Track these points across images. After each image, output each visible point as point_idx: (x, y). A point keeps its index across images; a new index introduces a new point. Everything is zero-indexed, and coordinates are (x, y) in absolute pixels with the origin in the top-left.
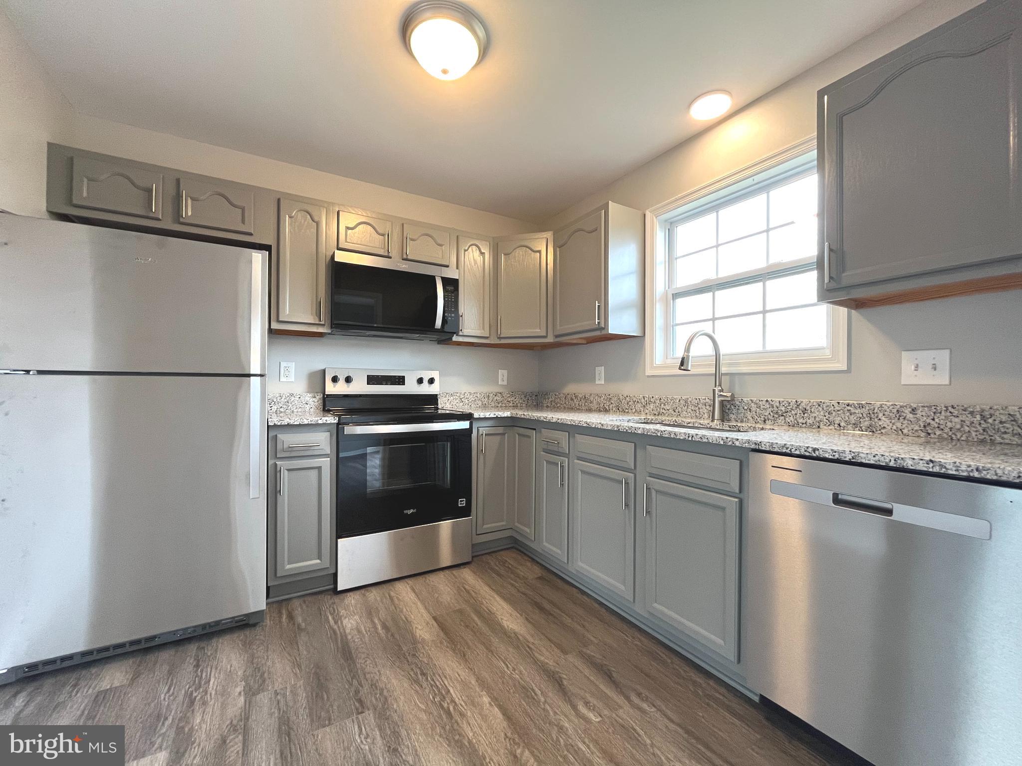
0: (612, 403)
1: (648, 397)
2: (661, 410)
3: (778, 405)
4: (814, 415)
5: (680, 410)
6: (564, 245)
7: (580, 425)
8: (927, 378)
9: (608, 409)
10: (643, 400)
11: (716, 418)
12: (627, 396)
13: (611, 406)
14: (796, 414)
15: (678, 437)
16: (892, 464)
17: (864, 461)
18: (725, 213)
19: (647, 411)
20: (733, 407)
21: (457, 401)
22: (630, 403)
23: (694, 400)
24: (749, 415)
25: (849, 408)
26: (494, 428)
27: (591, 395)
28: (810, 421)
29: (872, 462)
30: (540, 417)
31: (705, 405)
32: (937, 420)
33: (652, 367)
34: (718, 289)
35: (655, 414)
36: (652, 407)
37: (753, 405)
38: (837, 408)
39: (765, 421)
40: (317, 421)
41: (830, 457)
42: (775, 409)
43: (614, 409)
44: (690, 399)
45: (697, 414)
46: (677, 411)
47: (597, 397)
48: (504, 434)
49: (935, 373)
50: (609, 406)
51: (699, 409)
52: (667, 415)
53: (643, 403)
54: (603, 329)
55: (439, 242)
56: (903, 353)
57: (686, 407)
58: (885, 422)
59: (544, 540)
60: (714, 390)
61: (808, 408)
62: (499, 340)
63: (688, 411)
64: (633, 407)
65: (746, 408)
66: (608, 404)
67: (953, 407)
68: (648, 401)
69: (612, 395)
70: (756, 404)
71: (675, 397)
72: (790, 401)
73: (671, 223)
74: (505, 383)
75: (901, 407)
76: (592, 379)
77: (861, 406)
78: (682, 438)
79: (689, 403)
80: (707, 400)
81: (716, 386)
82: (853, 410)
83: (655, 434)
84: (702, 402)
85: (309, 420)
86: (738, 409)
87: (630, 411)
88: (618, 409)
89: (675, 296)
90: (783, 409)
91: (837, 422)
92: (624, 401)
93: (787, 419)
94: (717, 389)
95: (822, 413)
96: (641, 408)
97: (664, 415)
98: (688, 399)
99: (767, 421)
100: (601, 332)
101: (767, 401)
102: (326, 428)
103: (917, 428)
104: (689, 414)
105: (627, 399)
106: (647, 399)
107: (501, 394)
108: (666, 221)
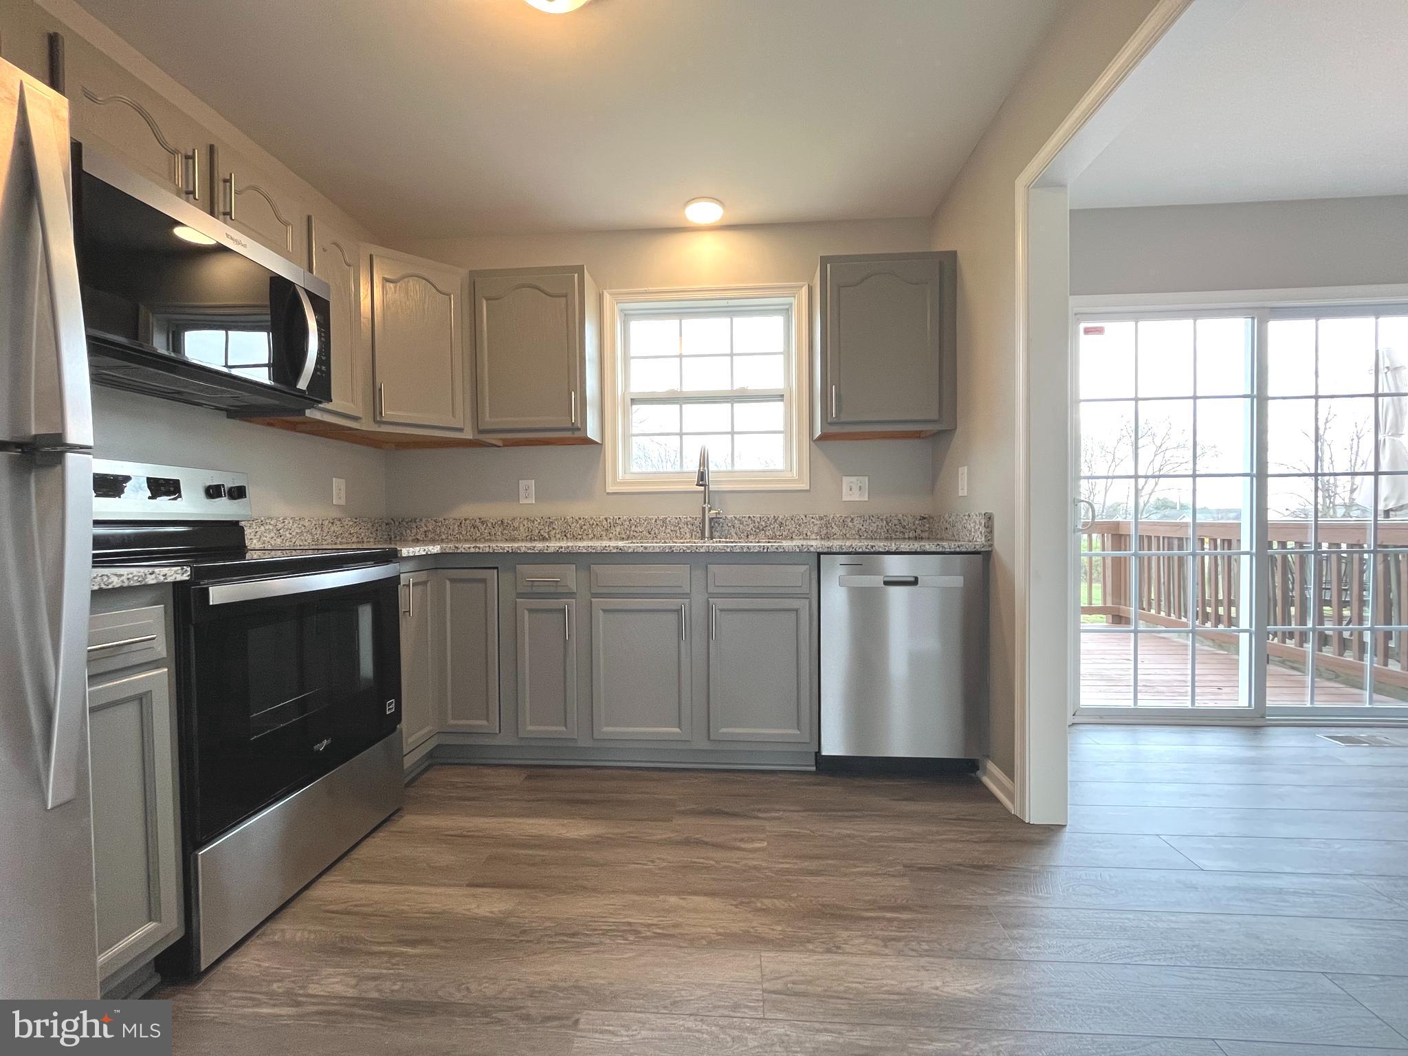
0: (554, 529)
1: (612, 518)
2: (632, 533)
3: (759, 520)
4: (788, 528)
5: (656, 531)
6: (497, 299)
7: (605, 551)
8: (855, 496)
9: (547, 536)
10: (605, 522)
11: (706, 535)
12: (580, 519)
13: (552, 533)
14: (774, 528)
15: (751, 551)
16: (918, 550)
17: (903, 550)
18: (690, 324)
19: (611, 535)
20: (716, 525)
21: (272, 534)
22: (585, 527)
23: (674, 520)
24: (733, 531)
25: (813, 520)
26: (417, 573)
27: (514, 519)
28: (785, 533)
29: (908, 550)
30: (518, 548)
31: (687, 525)
32: (865, 526)
33: (615, 483)
34: (685, 403)
35: (623, 539)
36: (618, 530)
37: (736, 522)
38: (805, 521)
39: (747, 536)
40: (144, 579)
41: (883, 550)
42: (757, 524)
43: (558, 536)
44: (669, 519)
45: (678, 534)
46: (652, 532)
47: (526, 521)
48: (425, 583)
49: (851, 492)
50: (548, 532)
51: (680, 528)
52: (639, 538)
53: (606, 526)
54: (579, 429)
55: (284, 217)
56: (844, 477)
57: (664, 528)
58: (835, 529)
59: (528, 721)
60: (704, 509)
61: (783, 522)
62: (376, 425)
63: (667, 532)
64: (590, 531)
65: (729, 525)
66: (547, 530)
67: (873, 516)
68: (612, 524)
69: (554, 518)
70: (740, 520)
71: (650, 517)
72: (769, 516)
73: (625, 315)
74: (343, 502)
75: (846, 517)
76: (515, 496)
77: (821, 518)
78: (756, 551)
79: (668, 522)
80: (689, 519)
81: (705, 503)
82: (816, 522)
83: (723, 551)
84: (683, 521)
85: (124, 578)
86: (722, 527)
87: (584, 538)
88: (565, 536)
89: (633, 401)
90: (763, 524)
91: (805, 532)
92: (574, 524)
93: (767, 533)
94: (707, 506)
95: (794, 526)
96: (602, 533)
97: (636, 538)
98: (666, 518)
99: (749, 536)
100: (573, 434)
101: (749, 517)
102: (149, 596)
103: (854, 532)
104: (668, 535)
105: (580, 522)
106: (611, 521)
107: (340, 520)
108: (622, 310)
